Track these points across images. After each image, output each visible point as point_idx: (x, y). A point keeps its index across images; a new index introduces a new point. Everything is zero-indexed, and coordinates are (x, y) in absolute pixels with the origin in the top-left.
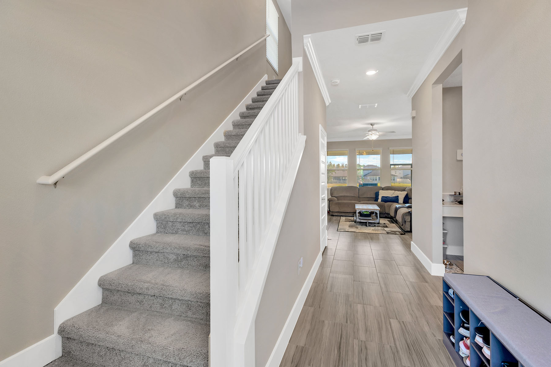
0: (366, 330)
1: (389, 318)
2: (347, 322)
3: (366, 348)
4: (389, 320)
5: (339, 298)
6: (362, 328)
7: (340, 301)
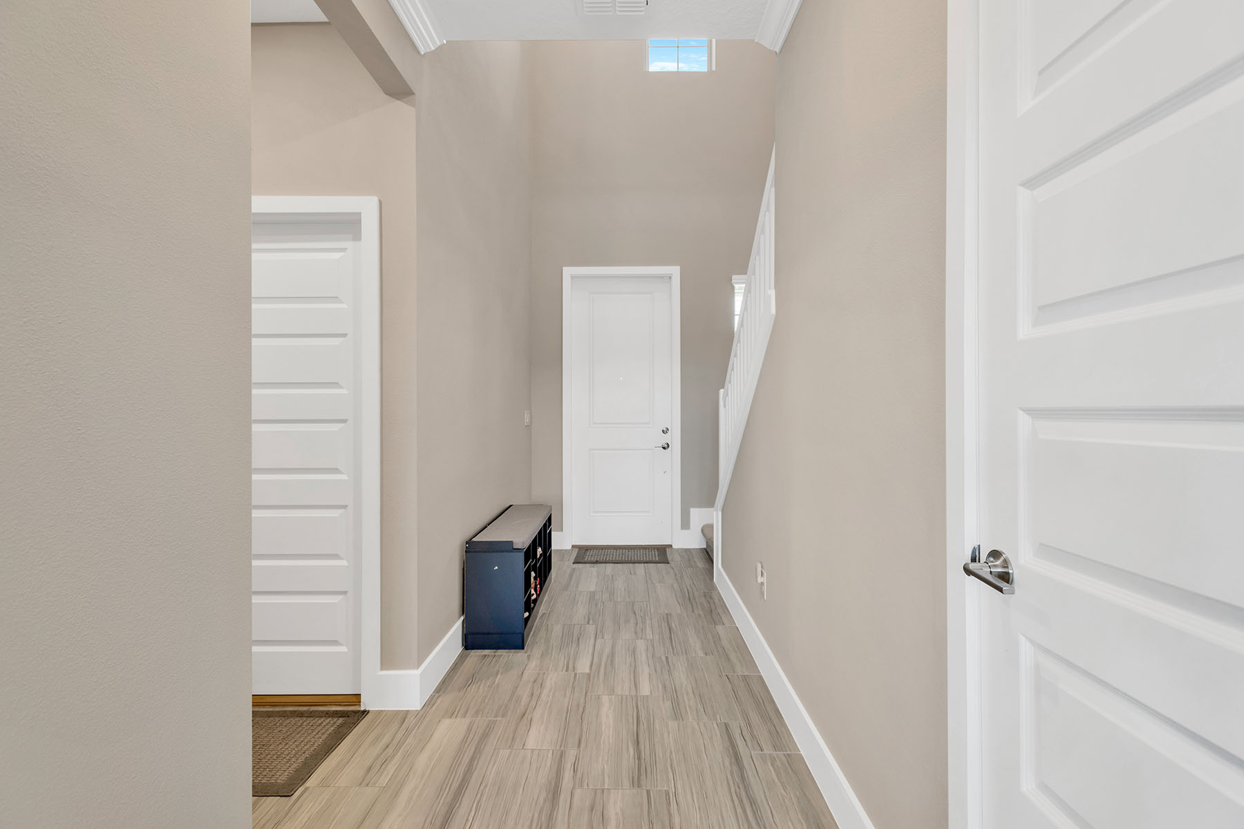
0: (634, 652)
1: (589, 675)
2: (667, 658)
3: (636, 633)
4: (591, 670)
5: (697, 704)
6: (641, 653)
7: (692, 695)
